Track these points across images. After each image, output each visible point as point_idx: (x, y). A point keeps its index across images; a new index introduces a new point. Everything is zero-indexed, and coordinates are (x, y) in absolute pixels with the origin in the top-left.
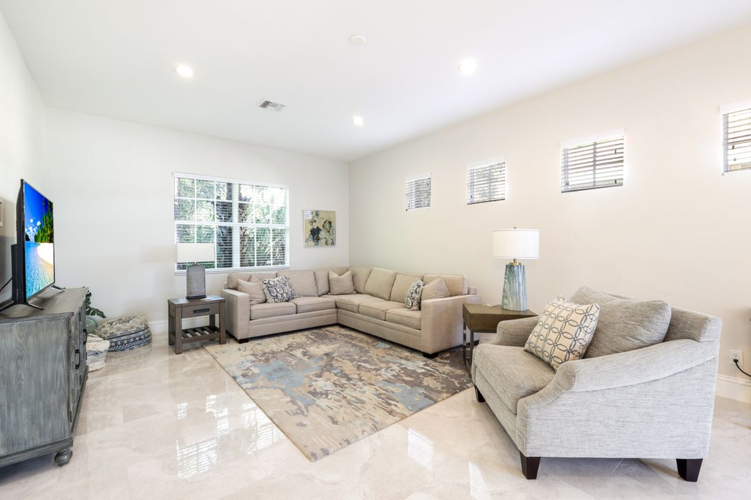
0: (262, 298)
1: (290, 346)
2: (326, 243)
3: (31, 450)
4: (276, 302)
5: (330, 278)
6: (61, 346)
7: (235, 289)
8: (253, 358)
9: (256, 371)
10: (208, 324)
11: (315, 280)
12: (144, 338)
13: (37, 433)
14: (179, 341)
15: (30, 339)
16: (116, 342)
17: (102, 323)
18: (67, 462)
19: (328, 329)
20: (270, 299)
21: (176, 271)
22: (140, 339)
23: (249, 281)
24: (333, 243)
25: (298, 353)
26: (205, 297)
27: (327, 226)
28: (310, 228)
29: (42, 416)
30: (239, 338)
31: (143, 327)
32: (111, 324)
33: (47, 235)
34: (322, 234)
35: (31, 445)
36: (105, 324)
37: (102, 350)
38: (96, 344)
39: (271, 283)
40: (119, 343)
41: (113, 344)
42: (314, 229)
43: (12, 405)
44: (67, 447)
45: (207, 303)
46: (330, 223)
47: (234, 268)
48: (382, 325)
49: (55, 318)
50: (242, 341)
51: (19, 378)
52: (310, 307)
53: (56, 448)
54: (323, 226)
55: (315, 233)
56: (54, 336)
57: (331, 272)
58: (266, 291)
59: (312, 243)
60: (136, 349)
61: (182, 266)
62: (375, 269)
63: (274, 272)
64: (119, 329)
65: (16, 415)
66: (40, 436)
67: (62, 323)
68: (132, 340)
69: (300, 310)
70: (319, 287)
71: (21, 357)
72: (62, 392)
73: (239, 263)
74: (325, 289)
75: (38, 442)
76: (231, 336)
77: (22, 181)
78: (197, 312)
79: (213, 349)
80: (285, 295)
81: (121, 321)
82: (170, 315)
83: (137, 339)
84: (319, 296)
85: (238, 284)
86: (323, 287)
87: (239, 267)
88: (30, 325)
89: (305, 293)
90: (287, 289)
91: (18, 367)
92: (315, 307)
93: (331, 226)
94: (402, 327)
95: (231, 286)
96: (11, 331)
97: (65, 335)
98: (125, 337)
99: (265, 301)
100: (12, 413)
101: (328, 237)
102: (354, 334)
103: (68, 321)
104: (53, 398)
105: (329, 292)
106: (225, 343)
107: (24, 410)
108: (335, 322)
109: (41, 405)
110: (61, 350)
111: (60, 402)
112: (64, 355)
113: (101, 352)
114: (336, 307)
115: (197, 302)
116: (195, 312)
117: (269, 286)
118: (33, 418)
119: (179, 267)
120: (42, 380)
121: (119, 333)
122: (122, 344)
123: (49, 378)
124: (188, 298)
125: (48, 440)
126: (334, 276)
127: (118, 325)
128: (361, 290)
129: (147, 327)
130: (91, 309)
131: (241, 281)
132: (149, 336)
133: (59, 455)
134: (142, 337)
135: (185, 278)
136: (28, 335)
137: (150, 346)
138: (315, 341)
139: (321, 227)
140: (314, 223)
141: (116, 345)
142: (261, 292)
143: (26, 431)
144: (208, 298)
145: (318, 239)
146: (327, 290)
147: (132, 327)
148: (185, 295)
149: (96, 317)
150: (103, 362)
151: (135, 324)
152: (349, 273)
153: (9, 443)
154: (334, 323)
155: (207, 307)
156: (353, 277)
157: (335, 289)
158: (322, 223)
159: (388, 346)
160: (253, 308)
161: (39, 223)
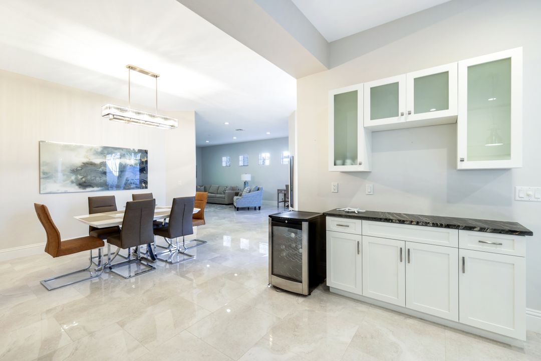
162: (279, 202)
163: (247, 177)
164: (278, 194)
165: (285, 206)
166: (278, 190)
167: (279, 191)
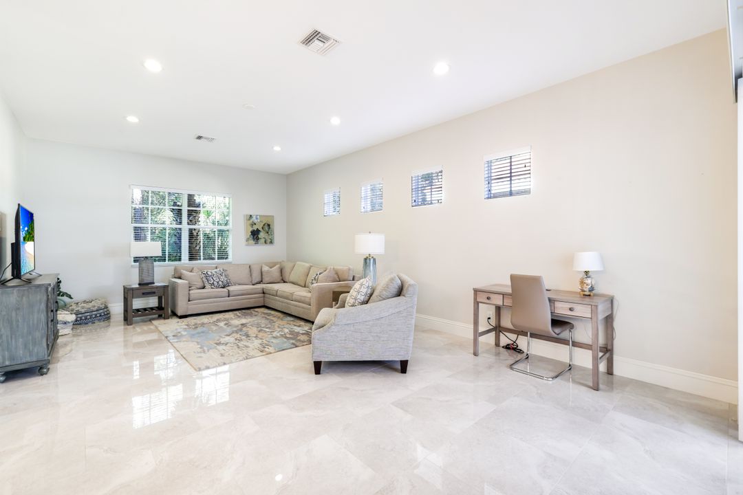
0: (200, 284)
1: (217, 320)
2: (265, 242)
3: (24, 363)
4: (212, 288)
5: (263, 270)
6: (43, 304)
7: (180, 278)
8: (186, 327)
9: (184, 333)
10: (157, 306)
11: (250, 271)
12: (104, 315)
13: (28, 354)
14: (130, 316)
15: (24, 298)
16: (81, 318)
17: (70, 303)
18: (46, 374)
19: (256, 310)
20: (208, 286)
21: (133, 263)
22: (100, 316)
23: (191, 272)
24: (271, 242)
25: (222, 324)
26: (154, 283)
27: (266, 228)
28: (251, 229)
29: (31, 344)
30: (179, 314)
31: (103, 306)
32: (77, 304)
33: (30, 236)
34: (262, 235)
35: (24, 361)
36: (73, 304)
37: (70, 321)
38: (65, 316)
39: (209, 273)
40: (83, 318)
41: (79, 319)
42: (254, 230)
43: (13, 336)
44: (46, 364)
45: (153, 288)
46: (269, 225)
47: (182, 261)
48: (290, 304)
49: (39, 286)
50: (181, 317)
51: (18, 321)
52: (240, 292)
53: (39, 364)
54: (263, 228)
55: (255, 234)
56: (38, 298)
57: (263, 265)
58: (204, 279)
59: (252, 242)
60: (97, 323)
61: (136, 260)
62: (298, 263)
63: (215, 266)
64: (83, 308)
65: (16, 342)
66: (30, 356)
67: (43, 289)
68: (94, 316)
69: (231, 294)
70: (254, 278)
71: (18, 309)
72: (43, 331)
73: (187, 258)
74: (258, 279)
75: (28, 359)
76: (174, 314)
77: (19, 204)
78: (145, 294)
79: (158, 323)
80: (220, 283)
81: (85, 302)
82: (125, 298)
83: (98, 315)
84: (253, 285)
85: (181, 274)
86: (256, 278)
87: (187, 261)
88: (24, 290)
89: (242, 282)
90: (223, 278)
91: (17, 314)
92: (245, 292)
93: (269, 228)
94: (300, 304)
95: (176, 276)
96: (13, 293)
97: (45, 298)
98: (88, 314)
99: (204, 288)
100: (13, 341)
101: (267, 237)
102: (273, 312)
103: (47, 289)
104: (38, 334)
105: (262, 281)
106: (168, 318)
107: (21, 340)
108: (262, 304)
109: (31, 337)
110: (43, 306)
111: (42, 338)
112: (45, 309)
113: (69, 322)
114: (264, 293)
115: (146, 287)
116: (143, 294)
117: (207, 276)
118: (26, 346)
119: (135, 261)
120: (31, 322)
121: (83, 311)
122: (86, 319)
123: (35, 322)
124: (139, 284)
125: (35, 359)
126: (266, 268)
127: (83, 305)
128: (287, 280)
129: (106, 307)
130: (61, 292)
131: (184, 272)
132: (108, 314)
133: (41, 368)
134: (102, 314)
135: (138, 269)
136: (23, 295)
137: (109, 322)
138: (239, 317)
139: (260, 229)
140: (254, 226)
141: (81, 320)
142: (200, 280)
143: (21, 352)
144: (156, 284)
145: (258, 239)
146: (260, 280)
147: (94, 306)
148: (138, 282)
149: (65, 299)
150: (70, 330)
151: (97, 304)
152: (277, 266)
153: (12, 358)
154: (260, 305)
155: (153, 290)
156: (281, 271)
157: (266, 279)
158: (262, 226)
159: (292, 319)
160: (191, 292)
161: (26, 229)
162: (477, 334)
163: (372, 244)
164: (477, 304)
165: (497, 344)
166: (476, 291)
167: (480, 295)
